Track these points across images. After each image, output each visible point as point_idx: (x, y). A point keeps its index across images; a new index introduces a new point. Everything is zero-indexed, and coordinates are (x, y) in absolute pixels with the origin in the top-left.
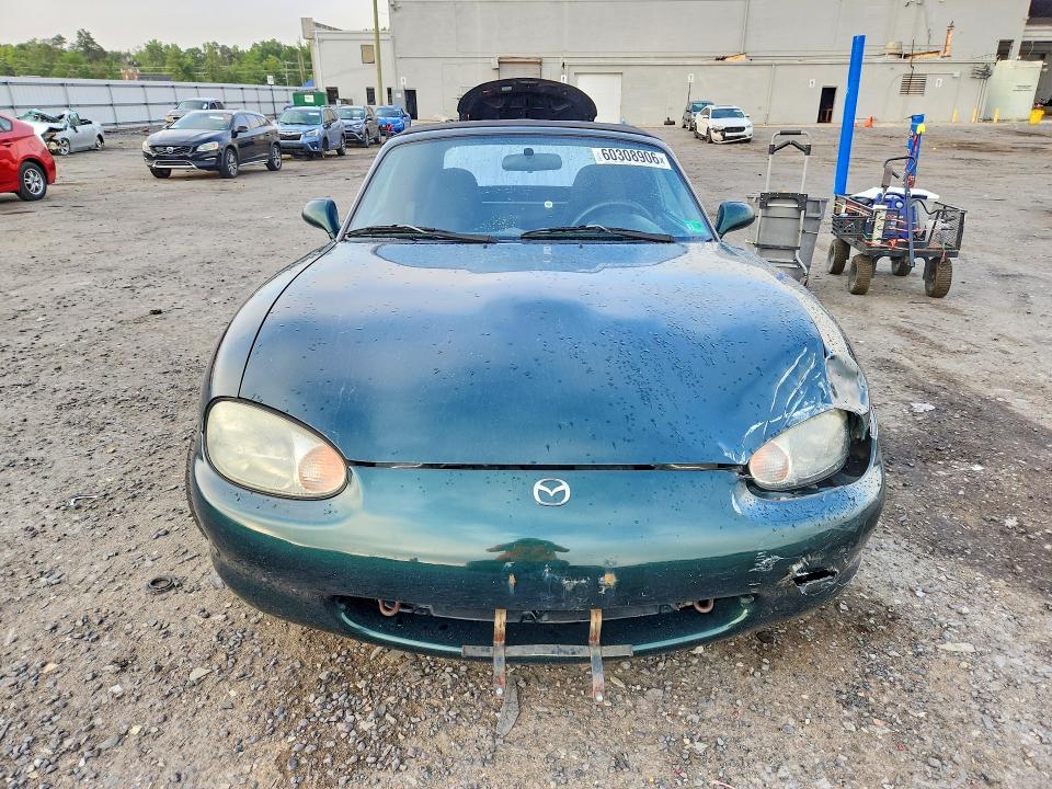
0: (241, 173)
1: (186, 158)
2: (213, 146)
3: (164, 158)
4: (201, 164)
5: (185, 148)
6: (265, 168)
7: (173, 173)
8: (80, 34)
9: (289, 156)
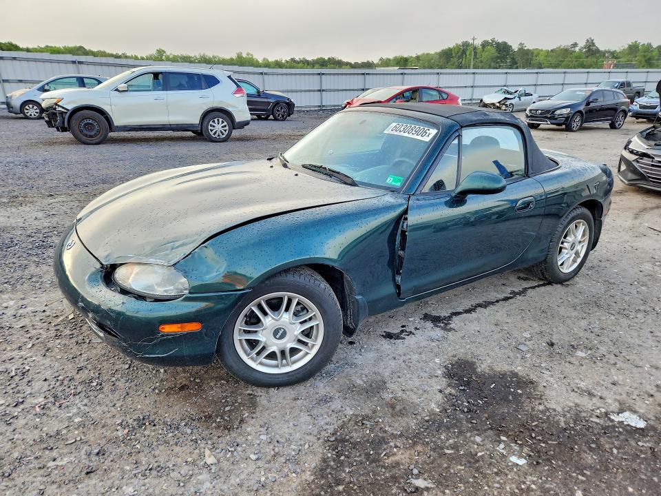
0: (582, 129)
1: (546, 117)
2: (565, 111)
3: (533, 117)
4: (554, 121)
5: (548, 111)
6: (609, 127)
7: (541, 126)
8: (588, 41)
9: (645, 120)
